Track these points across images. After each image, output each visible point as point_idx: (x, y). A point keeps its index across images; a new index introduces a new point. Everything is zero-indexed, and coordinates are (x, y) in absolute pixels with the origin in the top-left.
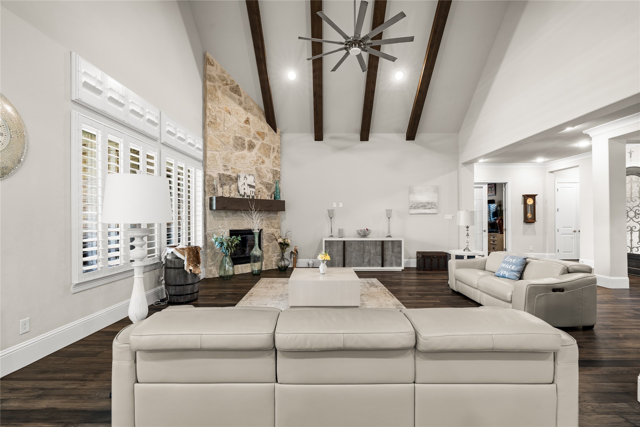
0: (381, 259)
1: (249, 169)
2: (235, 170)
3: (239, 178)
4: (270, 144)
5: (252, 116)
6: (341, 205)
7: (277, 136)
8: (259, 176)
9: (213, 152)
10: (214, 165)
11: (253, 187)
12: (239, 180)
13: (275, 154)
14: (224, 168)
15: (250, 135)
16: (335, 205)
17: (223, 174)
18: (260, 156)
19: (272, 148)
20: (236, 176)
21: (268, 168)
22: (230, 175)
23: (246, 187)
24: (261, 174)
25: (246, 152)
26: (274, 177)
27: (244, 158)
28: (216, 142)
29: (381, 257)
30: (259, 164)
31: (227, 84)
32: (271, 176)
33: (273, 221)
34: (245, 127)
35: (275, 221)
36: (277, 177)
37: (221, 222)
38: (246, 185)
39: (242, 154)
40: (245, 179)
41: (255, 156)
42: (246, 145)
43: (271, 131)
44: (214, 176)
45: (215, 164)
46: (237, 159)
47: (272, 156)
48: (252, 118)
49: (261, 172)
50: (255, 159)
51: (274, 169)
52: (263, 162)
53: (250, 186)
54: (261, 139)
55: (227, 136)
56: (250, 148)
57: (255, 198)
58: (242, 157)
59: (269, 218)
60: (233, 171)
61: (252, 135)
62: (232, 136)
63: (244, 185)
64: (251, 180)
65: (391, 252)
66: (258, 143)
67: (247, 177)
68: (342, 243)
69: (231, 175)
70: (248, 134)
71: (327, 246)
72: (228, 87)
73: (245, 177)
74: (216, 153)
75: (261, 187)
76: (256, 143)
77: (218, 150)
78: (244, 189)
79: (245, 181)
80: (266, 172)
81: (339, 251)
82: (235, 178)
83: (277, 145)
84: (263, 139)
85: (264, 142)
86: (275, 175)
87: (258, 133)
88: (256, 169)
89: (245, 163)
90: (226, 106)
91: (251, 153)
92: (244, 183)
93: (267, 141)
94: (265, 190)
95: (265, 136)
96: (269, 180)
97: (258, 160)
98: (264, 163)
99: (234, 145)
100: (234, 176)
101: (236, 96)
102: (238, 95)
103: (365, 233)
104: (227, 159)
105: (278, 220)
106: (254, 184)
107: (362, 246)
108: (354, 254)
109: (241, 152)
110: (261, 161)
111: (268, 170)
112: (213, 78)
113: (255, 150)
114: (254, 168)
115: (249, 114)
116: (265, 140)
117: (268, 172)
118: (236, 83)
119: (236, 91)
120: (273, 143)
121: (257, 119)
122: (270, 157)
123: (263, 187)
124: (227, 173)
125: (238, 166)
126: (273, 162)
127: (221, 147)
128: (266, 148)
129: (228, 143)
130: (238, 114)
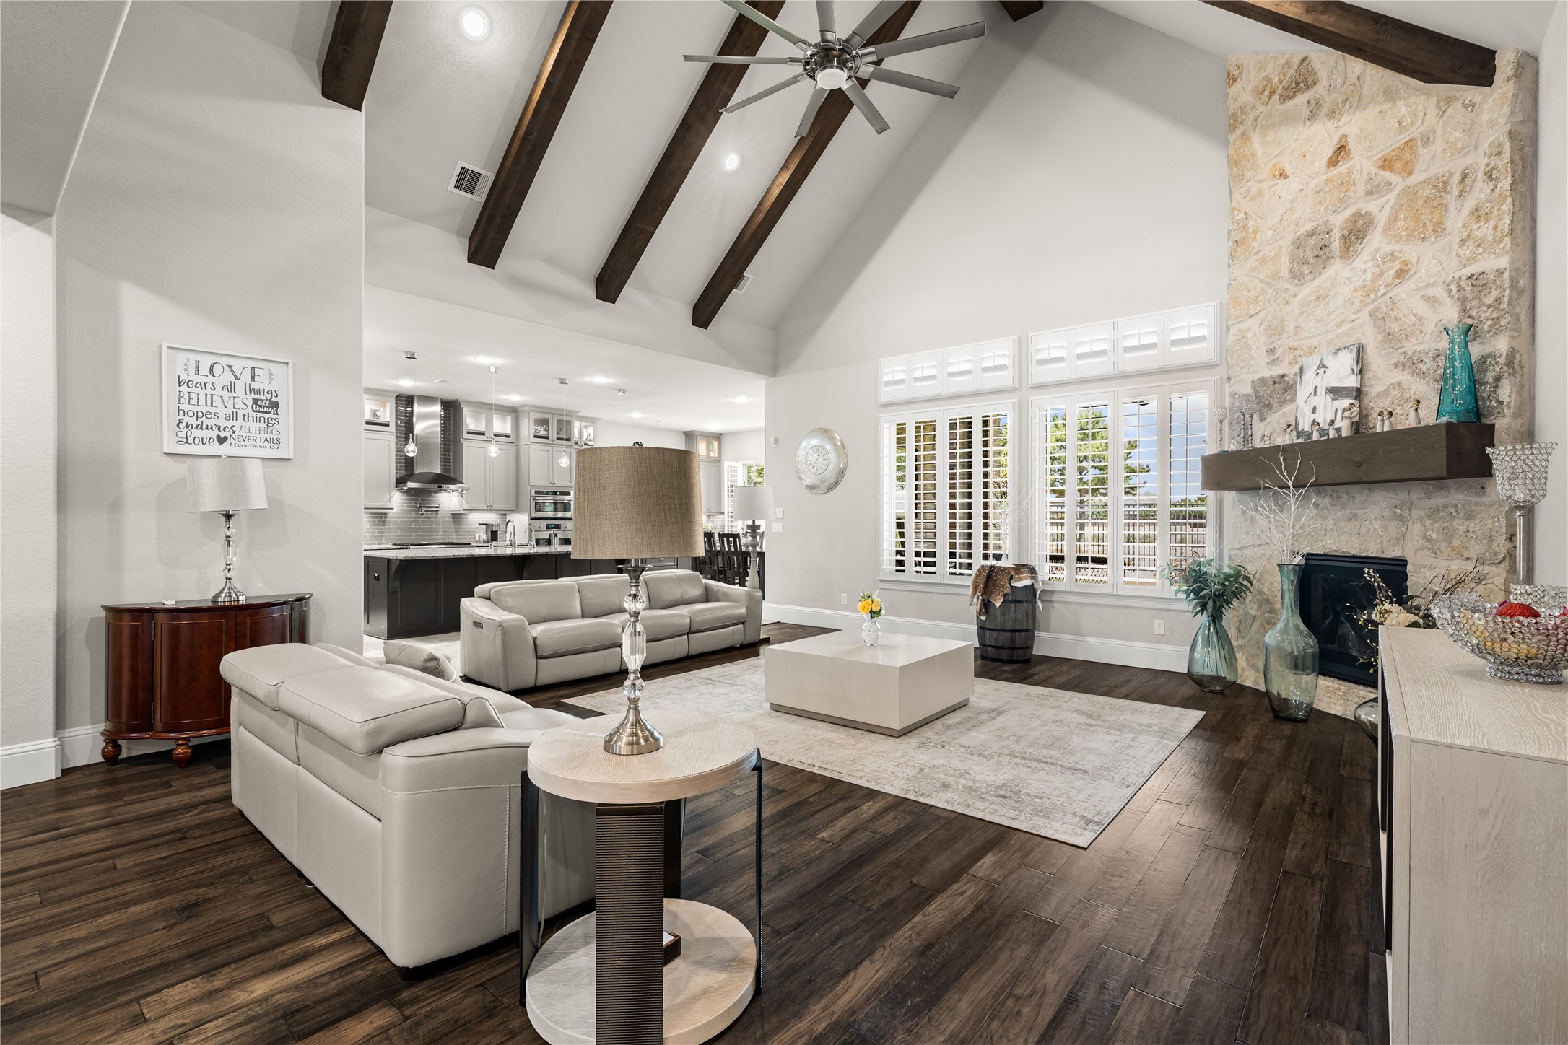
1: (1346, 327)
2: (1299, 353)
4: (1442, 171)
5: (1358, 116)
7: (1493, 101)
8: (1389, 338)
9: (1241, 326)
10: (1243, 360)
12: (1301, 382)
13: (1480, 191)
14: (1269, 357)
15: (1350, 197)
17: (1263, 380)
18: (1392, 254)
19: (1457, 178)
20: (1298, 372)
21: (1428, 286)
22: (1283, 376)
23: (1322, 400)
24: (1395, 327)
25: (1337, 270)
26: (1465, 315)
27: (1327, 295)
28: (1249, 291)
30: (1383, 291)
31: (1272, 93)
32: (1450, 313)
33: (1460, 526)
34: (1327, 181)
35: (1472, 525)
36: (1483, 304)
38: (1322, 391)
39: (1320, 286)
40: (1321, 371)
41: (1371, 264)
42: (1336, 245)
43: (1450, 100)
44: (1241, 393)
45: (1245, 357)
46: (1302, 314)
47: (1456, 218)
48: (1352, 125)
49: (1397, 319)
50: (1368, 276)
51: (1468, 271)
52: (1402, 274)
53: (1335, 393)
54: (1395, 180)
55: (1272, 254)
56: (1348, 248)
58: (1318, 298)
59: (1438, 510)
60: (1292, 357)
61: (1361, 188)
62: (1286, 245)
63: (1316, 394)
66: (1379, 209)
67: (1329, 361)
69: (1289, 372)
70: (1342, 200)
72: (1276, 97)
73: (1322, 365)
74: (1250, 323)
75: (1395, 381)
76: (1374, 213)
77: (1252, 312)
78: (1314, 410)
79: (1317, 381)
80: (1422, 307)
82: (1296, 379)
83: (1486, 145)
84: (1408, 169)
85: (1415, 179)
86: (1474, 299)
87: (1387, 164)
88: (1370, 314)
89: (1329, 314)
90: (1275, 160)
91: (1356, 264)
92: (1317, 388)
93: (1429, 165)
95: (1420, 148)
96: (1440, 336)
97: (1381, 274)
98: (1407, 271)
99: (1290, 272)
100: (1291, 375)
101: (1301, 99)
102: (1307, 88)
104: (1277, 330)
105: (1490, 523)
109: (1317, 281)
110: (1391, 273)
111: (1430, 292)
112: (1241, 110)
113: (1376, 241)
114: (1364, 316)
115: (1345, 118)
116: (1417, 170)
117: (1432, 301)
118: (1296, 61)
119: (1298, 84)
120: (1463, 147)
121: (1378, 109)
122: (1439, 228)
123: (1409, 377)
124: (1277, 371)
125: (1307, 334)
126: (1463, 242)
127: (1260, 298)
128: (1420, 202)
129: (1275, 276)
130: (1308, 155)
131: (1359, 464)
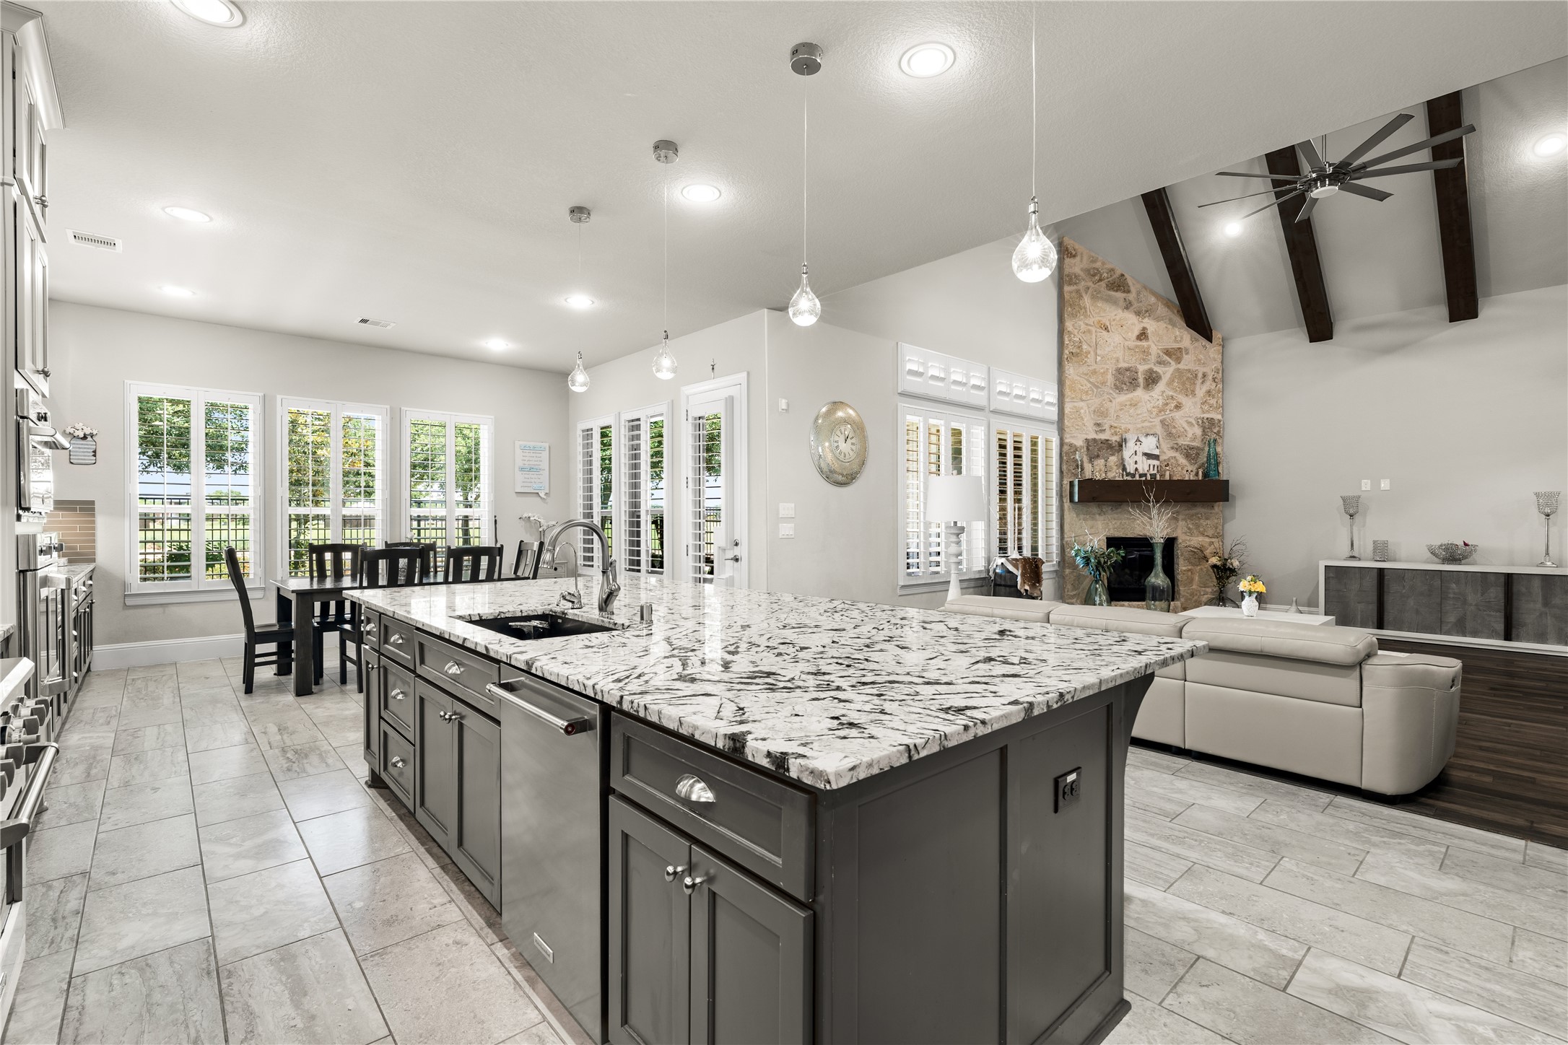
0: (1503, 620)
1: (1146, 424)
2: (1118, 430)
3: (1125, 444)
4: (1194, 369)
5: (1152, 322)
6: (1385, 485)
7: (1213, 350)
8: (1170, 435)
9: (1076, 404)
10: (1078, 425)
11: (1156, 457)
13: (1209, 385)
14: (1095, 428)
15: (1149, 360)
16: (1366, 485)
17: (1095, 440)
18: (1172, 397)
19: (1200, 375)
20: (1118, 440)
21: (1190, 417)
22: (1108, 440)
24: (1174, 431)
25: (1140, 393)
26: (1204, 433)
27: (1136, 405)
28: (1082, 386)
29: (1503, 614)
30: (1168, 412)
31: (1100, 280)
32: (1198, 431)
33: (1203, 522)
34: (1137, 346)
35: (1209, 522)
36: (1212, 431)
37: (1090, 523)
38: (1140, 454)
39: (1132, 399)
40: (1138, 443)
41: (1161, 397)
42: (1141, 380)
43: (1197, 340)
44: (1076, 444)
45: (1080, 424)
46: (1121, 410)
47: (1201, 391)
48: (1150, 325)
49: (1175, 427)
50: (1160, 403)
51: (1206, 416)
52: (1178, 407)
53: (1149, 456)
54: (1173, 363)
55: (1102, 371)
56: (1148, 385)
57: (1158, 478)
58: (1131, 405)
59: (1193, 515)
60: (1113, 431)
61: (1153, 358)
62: (1111, 368)
63: (1136, 454)
64: (1149, 445)
65: (1539, 606)
66: (1167, 372)
67: (1142, 439)
68: (1375, 574)
69: (1110, 439)
70: (1144, 360)
71: (1332, 577)
72: (1103, 284)
73: (1138, 440)
74: (1082, 404)
75: (1173, 455)
76: (1161, 373)
77: (1084, 398)
78: (1136, 463)
79: (1136, 448)
80: (1185, 425)
81: (1365, 591)
82: (1117, 443)
83: (1213, 367)
84: (1178, 360)
85: (1181, 366)
86: (1209, 428)
87: (1168, 353)
88: (1161, 421)
89: (1138, 415)
90: (1100, 318)
91: (1153, 394)
92: (1136, 451)
93: (1188, 363)
94: (1182, 461)
95: (1184, 355)
96: (1194, 439)
97: (1167, 404)
98: (1180, 407)
99: (1115, 385)
100: (1116, 441)
101: (1119, 295)
102: (1124, 292)
103: (1453, 554)
104: (1101, 413)
105: (1216, 521)
106: (1156, 452)
107: (1437, 583)
108: (1411, 602)
109: (1130, 396)
110: (1173, 405)
111: (1190, 420)
112: (1076, 276)
113: (1161, 386)
114: (1157, 421)
115: (1146, 320)
116: (1182, 363)
117: (1190, 423)
118: (1118, 273)
119: (1119, 286)
120: (1204, 364)
121: (1165, 325)
122: (1194, 395)
123: (1179, 455)
124: (1103, 436)
125: (1123, 421)
126: (1203, 404)
127: (1090, 392)
128: (1185, 378)
129: (1104, 383)
130: (1124, 327)
131: (1188, 494)
